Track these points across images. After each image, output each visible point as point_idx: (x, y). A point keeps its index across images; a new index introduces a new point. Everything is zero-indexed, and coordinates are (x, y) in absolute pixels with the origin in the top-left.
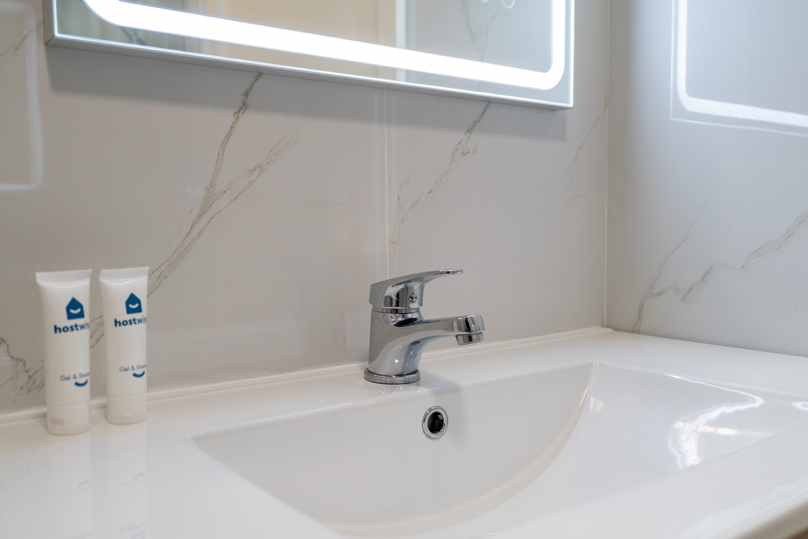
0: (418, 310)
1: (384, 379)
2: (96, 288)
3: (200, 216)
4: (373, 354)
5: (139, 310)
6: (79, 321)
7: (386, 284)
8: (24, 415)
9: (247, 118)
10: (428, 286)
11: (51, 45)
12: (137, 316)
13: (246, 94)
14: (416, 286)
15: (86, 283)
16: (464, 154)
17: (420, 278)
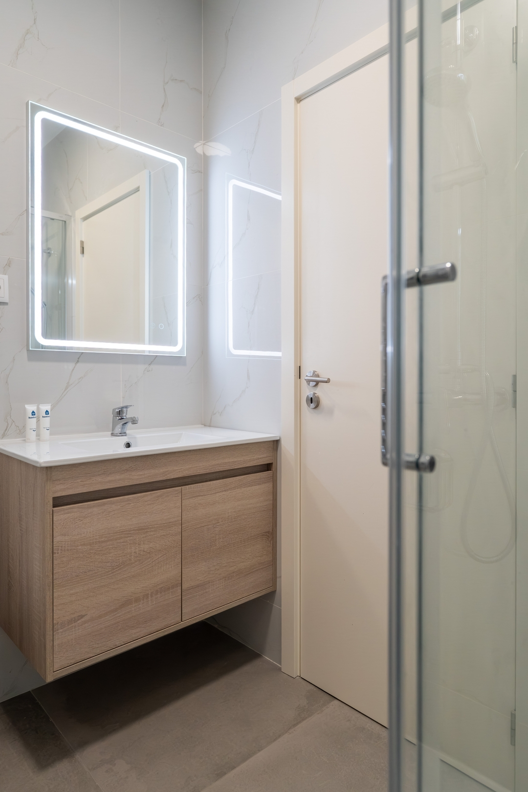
0: (126, 416)
1: (116, 435)
2: (38, 409)
3: (65, 391)
4: (113, 429)
5: (48, 414)
6: (34, 416)
7: (116, 409)
8: (19, 440)
9: (79, 365)
10: (128, 409)
11: (28, 350)
12: (48, 415)
13: (79, 358)
14: (125, 409)
15: (36, 408)
16: (148, 371)
17: (126, 407)
